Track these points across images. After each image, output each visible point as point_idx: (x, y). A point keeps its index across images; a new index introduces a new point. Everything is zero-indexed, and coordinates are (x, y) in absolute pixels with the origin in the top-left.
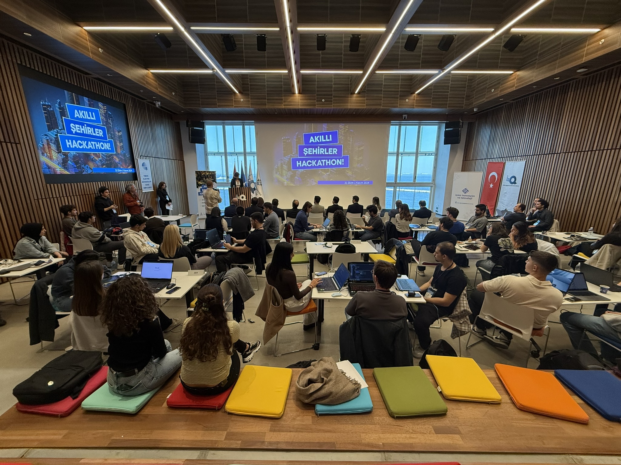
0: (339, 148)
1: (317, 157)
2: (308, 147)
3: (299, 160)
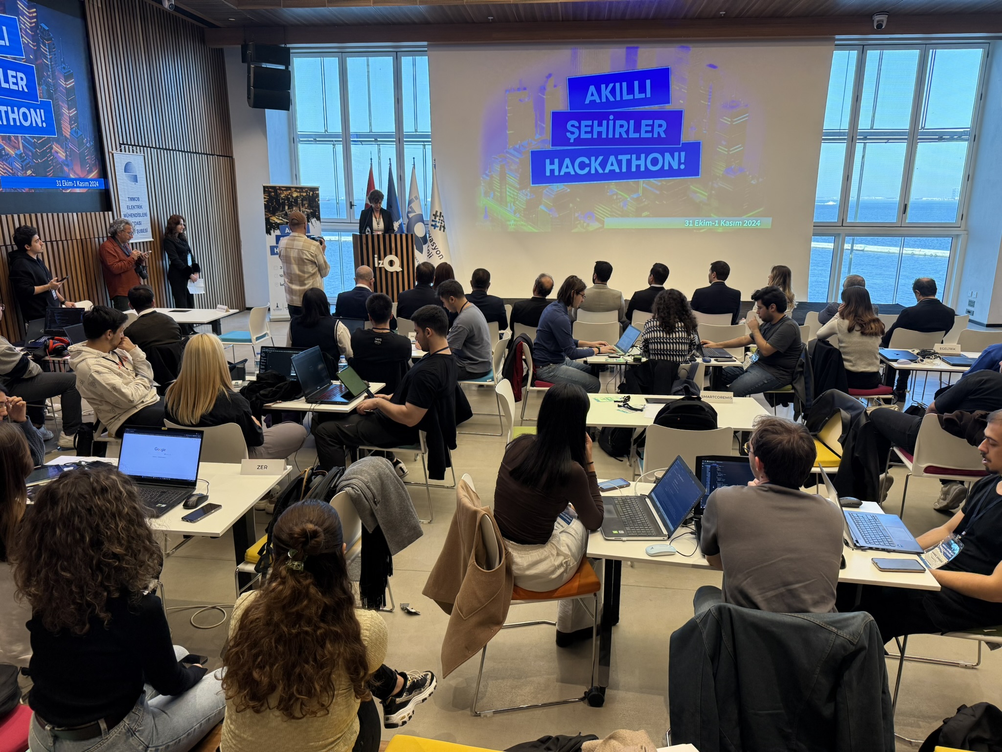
0: (674, 119)
1: (603, 147)
2: (579, 117)
3: (552, 156)
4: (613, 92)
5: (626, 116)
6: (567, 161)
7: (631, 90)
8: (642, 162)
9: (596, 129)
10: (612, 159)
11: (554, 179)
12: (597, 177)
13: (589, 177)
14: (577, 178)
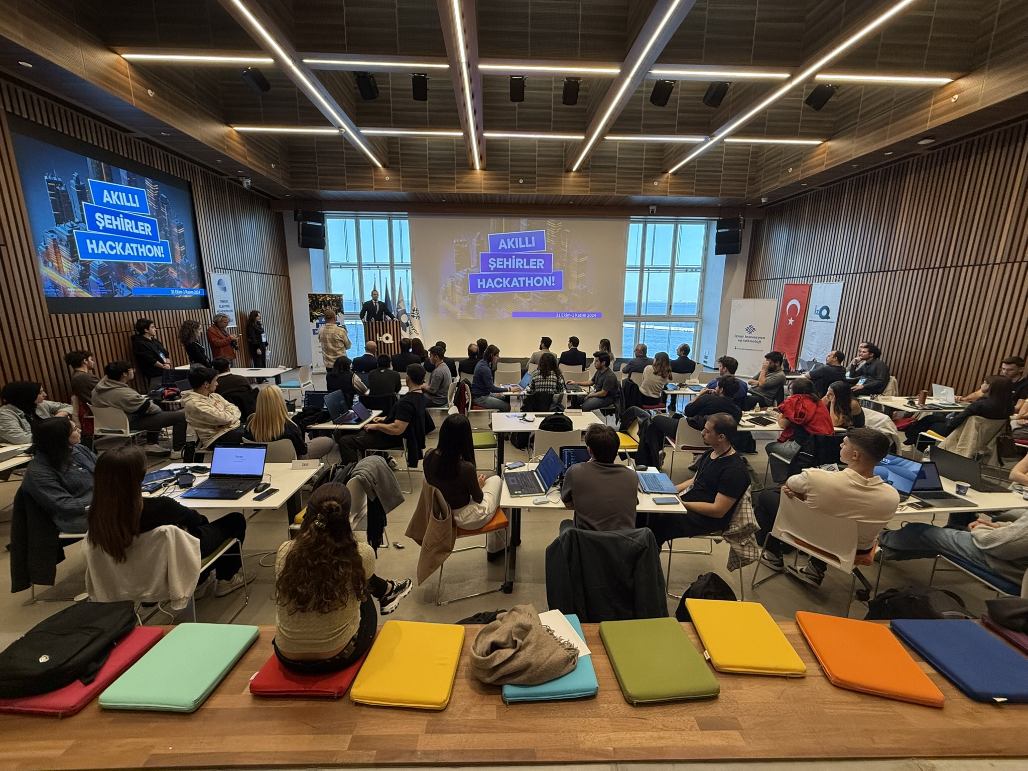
0: (547, 259)
1: (509, 273)
2: (496, 256)
3: (481, 277)
4: (514, 243)
5: (522, 257)
6: (490, 280)
7: (524, 243)
8: (532, 282)
9: (505, 263)
10: (515, 279)
11: (482, 290)
12: (507, 289)
13: (502, 289)
14: (496, 289)
